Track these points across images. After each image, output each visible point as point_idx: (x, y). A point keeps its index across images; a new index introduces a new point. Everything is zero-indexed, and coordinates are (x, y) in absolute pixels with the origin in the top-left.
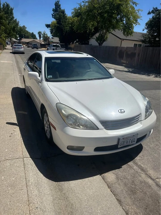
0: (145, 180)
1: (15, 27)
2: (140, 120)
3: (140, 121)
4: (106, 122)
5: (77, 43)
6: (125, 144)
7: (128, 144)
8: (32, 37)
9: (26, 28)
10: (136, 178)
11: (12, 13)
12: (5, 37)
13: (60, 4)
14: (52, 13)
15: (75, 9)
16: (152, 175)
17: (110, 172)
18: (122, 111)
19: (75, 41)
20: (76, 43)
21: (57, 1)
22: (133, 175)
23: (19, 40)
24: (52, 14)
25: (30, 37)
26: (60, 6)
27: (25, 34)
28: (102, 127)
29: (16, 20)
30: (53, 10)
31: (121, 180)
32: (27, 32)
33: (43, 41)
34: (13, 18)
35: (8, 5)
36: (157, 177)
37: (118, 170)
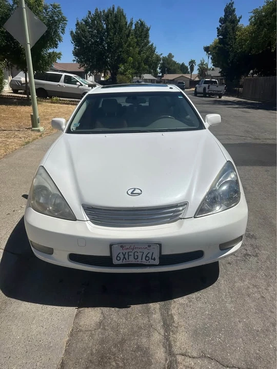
0: (152, 347)
1: (149, 57)
2: (180, 216)
3: (181, 219)
4: (93, 208)
5: (255, 75)
6: (132, 260)
7: (139, 261)
8: (181, 70)
9: (173, 57)
10: (138, 336)
11: (147, 36)
12: (132, 74)
13: (235, 9)
14: (219, 26)
15: (256, 12)
16: (178, 344)
17: (99, 309)
18: (137, 191)
19: (251, 71)
20: (253, 74)
21: (230, 4)
22: (135, 329)
23: (159, 78)
24: (217, 28)
25: (178, 70)
26: (234, 11)
27: (171, 66)
28: (86, 217)
29: (152, 45)
30: (220, 21)
31: (104, 329)
32: (175, 63)
33: (198, 76)
34: (148, 42)
35: (142, 24)
36: (186, 352)
37: (117, 309)
